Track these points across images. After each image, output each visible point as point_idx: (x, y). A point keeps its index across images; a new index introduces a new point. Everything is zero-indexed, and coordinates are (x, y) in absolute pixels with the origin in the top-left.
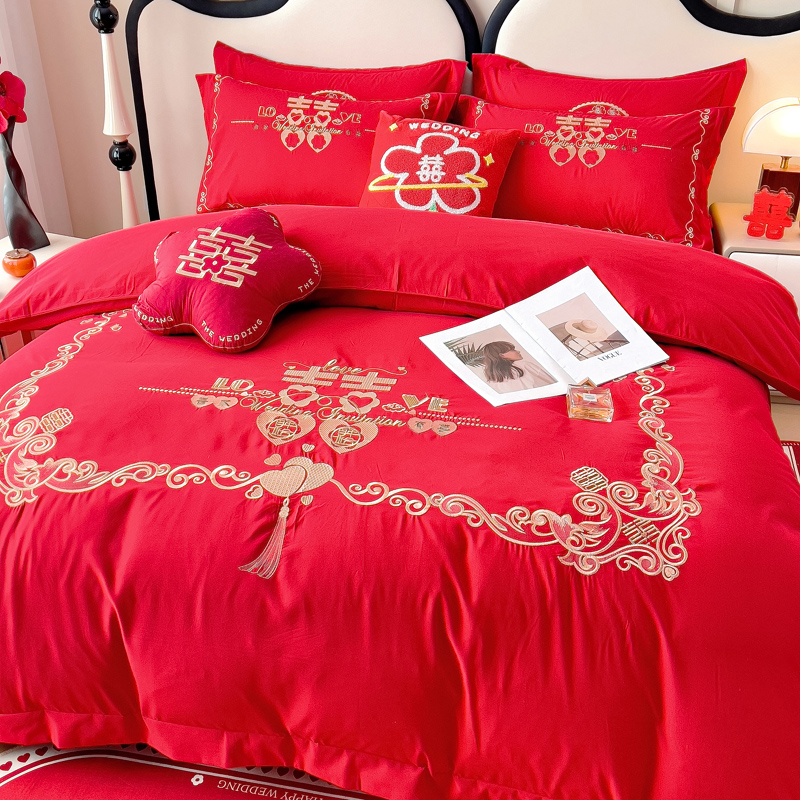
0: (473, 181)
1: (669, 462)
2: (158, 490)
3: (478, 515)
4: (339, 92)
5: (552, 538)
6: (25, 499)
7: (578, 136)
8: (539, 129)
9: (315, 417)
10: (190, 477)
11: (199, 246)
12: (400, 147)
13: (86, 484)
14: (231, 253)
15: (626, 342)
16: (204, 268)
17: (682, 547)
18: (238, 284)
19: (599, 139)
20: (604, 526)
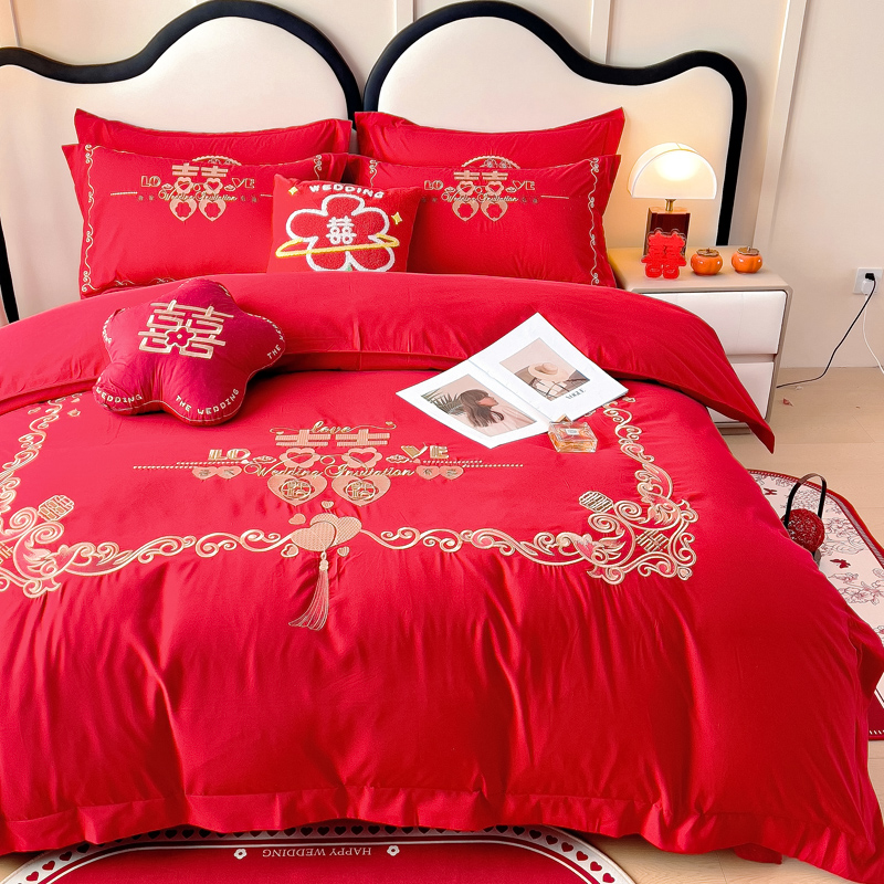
0: (385, 241)
1: (658, 480)
2: (191, 562)
3: (508, 544)
4: (222, 157)
5: (578, 556)
6: (46, 589)
7: (478, 190)
8: (439, 185)
9: (324, 476)
10: (220, 545)
11: (156, 321)
12: (304, 211)
13: (110, 565)
14: (194, 325)
15: (586, 380)
16: (170, 343)
17: (690, 550)
18: (208, 356)
19: (499, 192)
20: (621, 540)
